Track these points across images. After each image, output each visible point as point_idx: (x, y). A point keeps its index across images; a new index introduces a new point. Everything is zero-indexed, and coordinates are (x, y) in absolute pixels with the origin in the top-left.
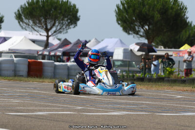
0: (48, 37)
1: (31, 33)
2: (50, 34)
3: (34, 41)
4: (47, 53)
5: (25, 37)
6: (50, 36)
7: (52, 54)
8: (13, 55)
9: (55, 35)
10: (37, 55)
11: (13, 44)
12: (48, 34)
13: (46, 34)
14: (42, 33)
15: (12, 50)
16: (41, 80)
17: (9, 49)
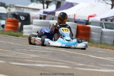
1: (97, 1)
11: (79, 10)
14: (107, 2)
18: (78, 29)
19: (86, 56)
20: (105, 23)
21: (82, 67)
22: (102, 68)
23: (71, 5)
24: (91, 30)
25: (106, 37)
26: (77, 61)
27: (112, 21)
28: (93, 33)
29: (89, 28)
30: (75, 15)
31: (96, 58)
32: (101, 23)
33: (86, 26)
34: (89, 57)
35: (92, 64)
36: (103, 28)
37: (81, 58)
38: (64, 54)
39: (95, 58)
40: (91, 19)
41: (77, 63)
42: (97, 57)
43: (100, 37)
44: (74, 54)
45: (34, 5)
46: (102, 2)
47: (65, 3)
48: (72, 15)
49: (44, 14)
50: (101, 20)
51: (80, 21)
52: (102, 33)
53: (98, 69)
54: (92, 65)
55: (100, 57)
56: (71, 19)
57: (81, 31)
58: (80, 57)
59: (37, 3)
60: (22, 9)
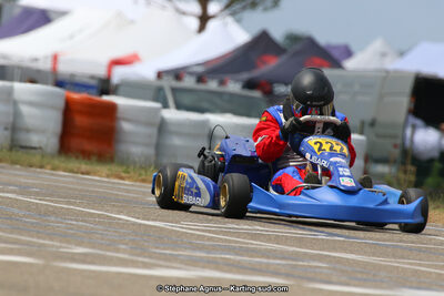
0: (204, 19)
6: (213, 17)
12: (204, 8)
13: (196, 9)
18: (69, 110)
19: (99, 215)
20: (174, 90)
21: (84, 259)
22: (161, 263)
23: (42, 18)
24: (119, 114)
25: (177, 141)
26: (66, 237)
27: (201, 79)
28: (126, 126)
29: (112, 108)
30: (55, 58)
31: (140, 224)
32: (160, 89)
33: (98, 98)
34: (112, 222)
35: (123, 247)
36: (166, 106)
37: (81, 223)
38: (16, 211)
39: (134, 224)
40: (119, 74)
41: (63, 245)
42: (144, 219)
43: (154, 140)
44: (51, 209)
47: (17, 11)
48: (46, 57)
50: (160, 75)
51: (77, 79)
52: (162, 127)
53: (145, 266)
54: (124, 251)
55: (155, 220)
56: (39, 71)
57: (80, 121)
58: (76, 220)
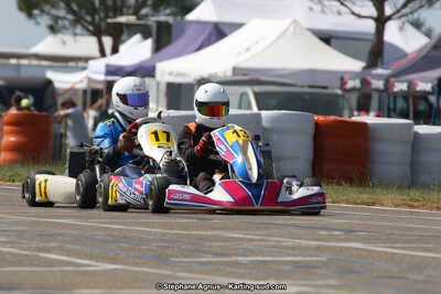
0: (381, 21)
1: (317, 8)
2: (388, 11)
3: (327, 38)
4: (379, 84)
5: (295, 21)
6: (389, 18)
7: (400, 86)
8: (249, 91)
9: (406, 15)
10: (339, 92)
11: (248, 49)
12: (381, 9)
15: (244, 71)
16: (365, 197)
17: (235, 70)
45: (64, 43)
46: (339, 14)
49: (110, 78)
59: (75, 34)
60: (13, 61)
